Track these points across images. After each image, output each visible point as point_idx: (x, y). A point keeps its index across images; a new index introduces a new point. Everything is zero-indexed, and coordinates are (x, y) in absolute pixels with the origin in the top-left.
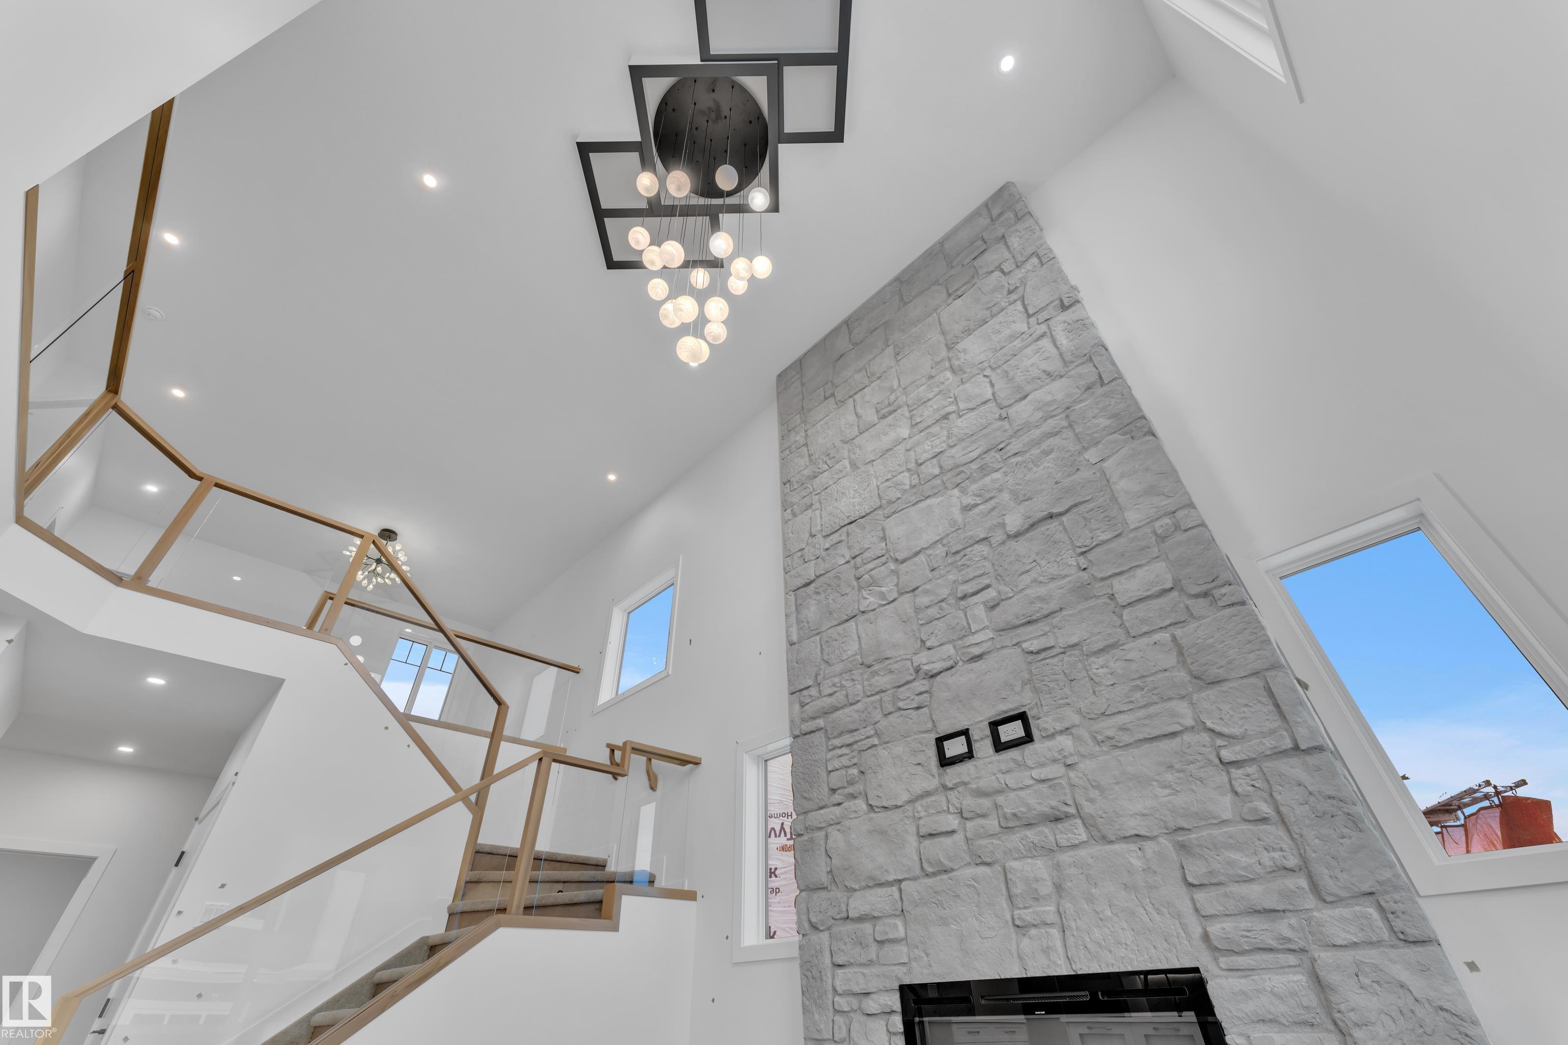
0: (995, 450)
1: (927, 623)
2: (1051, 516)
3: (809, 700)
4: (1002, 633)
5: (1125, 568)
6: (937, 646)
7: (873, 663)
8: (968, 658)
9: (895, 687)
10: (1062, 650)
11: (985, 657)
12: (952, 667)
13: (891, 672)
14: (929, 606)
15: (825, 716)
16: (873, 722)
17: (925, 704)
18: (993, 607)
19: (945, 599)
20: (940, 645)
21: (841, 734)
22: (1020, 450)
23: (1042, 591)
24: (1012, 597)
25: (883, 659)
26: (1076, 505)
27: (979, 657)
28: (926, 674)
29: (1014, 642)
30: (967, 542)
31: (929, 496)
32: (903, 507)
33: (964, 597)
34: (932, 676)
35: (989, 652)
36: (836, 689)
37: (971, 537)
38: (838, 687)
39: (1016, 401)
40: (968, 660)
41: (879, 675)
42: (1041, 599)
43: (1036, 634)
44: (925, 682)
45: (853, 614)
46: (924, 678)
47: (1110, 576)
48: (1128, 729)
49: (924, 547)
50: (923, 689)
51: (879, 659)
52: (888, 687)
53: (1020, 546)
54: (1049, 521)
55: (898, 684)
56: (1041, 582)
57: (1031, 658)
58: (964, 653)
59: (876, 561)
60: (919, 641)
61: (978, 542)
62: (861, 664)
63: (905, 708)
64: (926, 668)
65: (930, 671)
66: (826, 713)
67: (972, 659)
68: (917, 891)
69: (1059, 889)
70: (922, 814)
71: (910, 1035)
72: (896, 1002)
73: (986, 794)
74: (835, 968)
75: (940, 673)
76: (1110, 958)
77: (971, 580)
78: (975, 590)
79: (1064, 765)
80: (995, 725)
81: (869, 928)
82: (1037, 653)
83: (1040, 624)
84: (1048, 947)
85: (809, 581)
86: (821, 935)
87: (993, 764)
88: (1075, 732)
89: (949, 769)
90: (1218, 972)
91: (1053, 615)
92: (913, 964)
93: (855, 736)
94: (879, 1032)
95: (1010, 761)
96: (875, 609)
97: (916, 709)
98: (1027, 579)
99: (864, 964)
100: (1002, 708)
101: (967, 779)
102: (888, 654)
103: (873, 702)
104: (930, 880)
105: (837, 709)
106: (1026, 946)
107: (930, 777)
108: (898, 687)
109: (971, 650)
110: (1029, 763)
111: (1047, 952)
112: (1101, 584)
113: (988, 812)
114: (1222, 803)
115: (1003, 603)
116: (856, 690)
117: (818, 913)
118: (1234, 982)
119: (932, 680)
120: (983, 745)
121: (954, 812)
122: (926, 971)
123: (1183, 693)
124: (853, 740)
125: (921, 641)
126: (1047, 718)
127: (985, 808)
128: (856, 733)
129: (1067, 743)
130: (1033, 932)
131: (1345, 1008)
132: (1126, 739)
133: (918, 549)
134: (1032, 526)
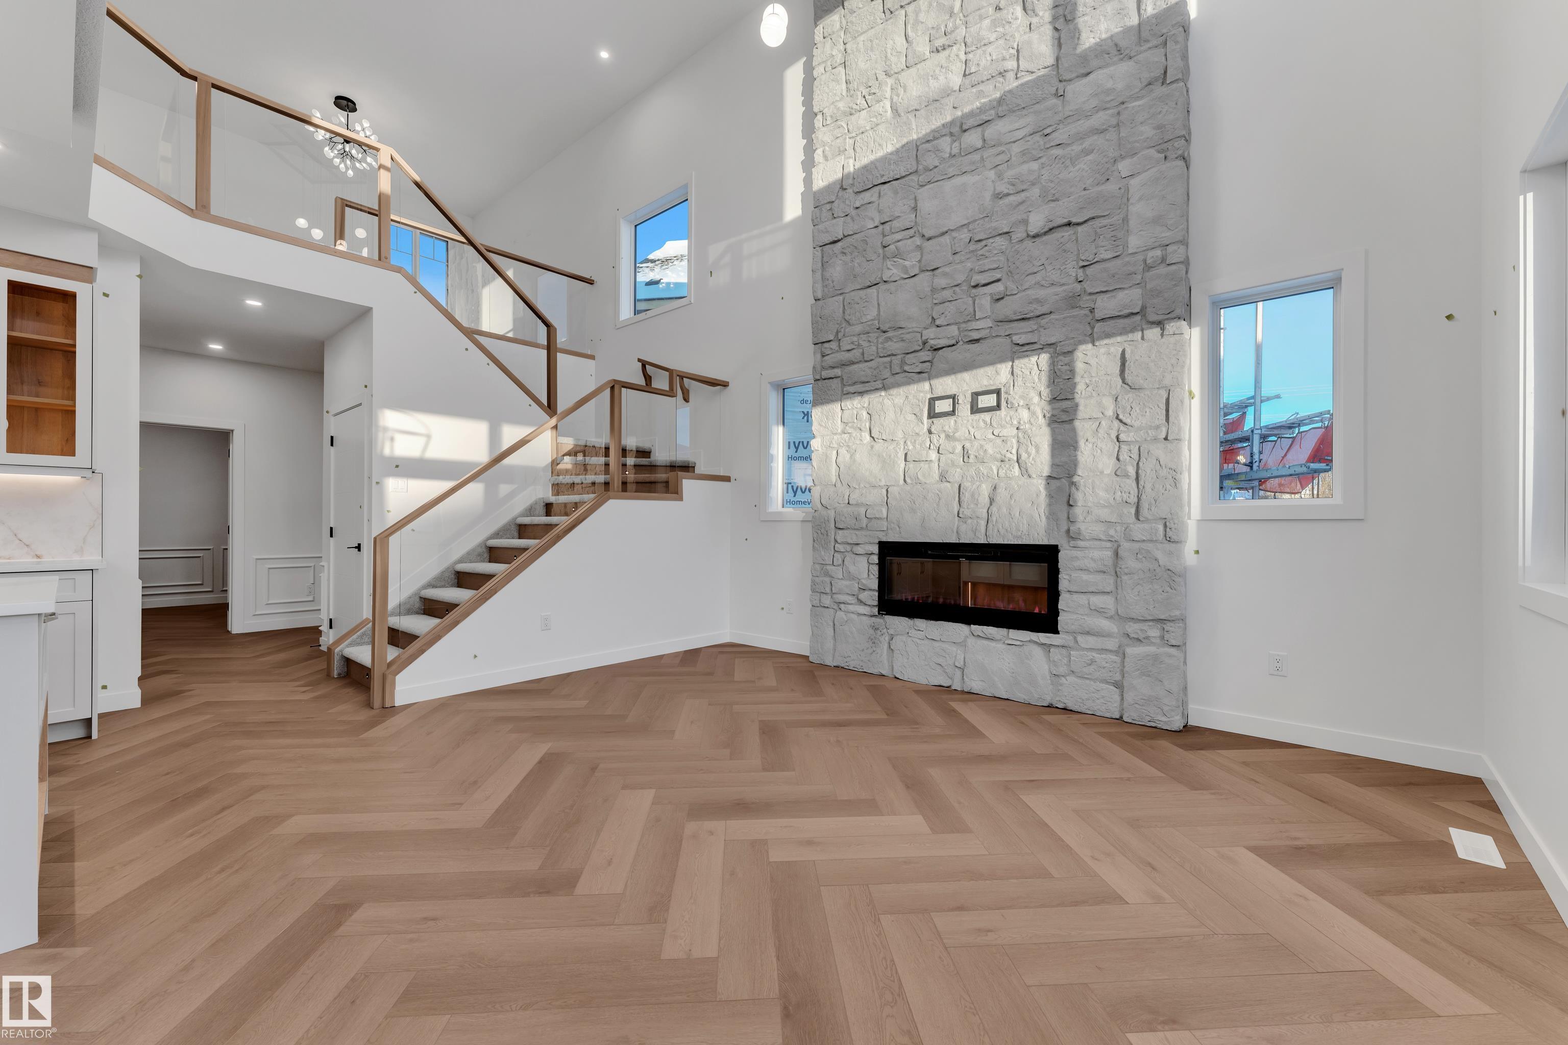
0: (1041, 133)
1: (940, 304)
2: (1069, 224)
3: (830, 352)
4: (999, 324)
5: (1111, 288)
6: (945, 326)
7: (889, 330)
9: (904, 354)
10: (1042, 347)
11: (981, 342)
12: (954, 345)
13: (902, 340)
14: (944, 288)
15: (842, 367)
16: (883, 378)
17: (927, 370)
18: (998, 300)
19: (960, 284)
20: (947, 325)
21: (856, 384)
22: (1064, 141)
23: (1041, 294)
24: (1015, 294)
25: (898, 328)
26: (1093, 218)
27: (978, 341)
28: (931, 347)
29: (1007, 334)
30: (990, 233)
31: (965, 172)
32: (939, 178)
33: (976, 286)
34: (935, 350)
35: (986, 338)
36: (853, 346)
37: (995, 229)
38: (856, 345)
39: (1079, 77)
40: (968, 341)
41: (892, 340)
42: (1038, 301)
43: (1025, 330)
44: (930, 353)
45: (876, 282)
46: (929, 350)
47: (1097, 293)
48: (1070, 411)
49: (952, 228)
50: (928, 359)
51: (894, 327)
52: (898, 352)
53: (1035, 248)
54: (1066, 228)
55: (907, 352)
56: (1042, 286)
57: (1017, 348)
58: (967, 335)
59: (904, 233)
60: (930, 317)
61: (1000, 235)
62: (877, 329)
63: (910, 371)
64: (932, 342)
65: (935, 346)
66: (844, 365)
67: (970, 341)
68: (899, 493)
69: (992, 501)
70: (911, 447)
71: (882, 565)
72: (876, 549)
73: (959, 440)
74: (837, 530)
75: (944, 347)
76: (1010, 537)
77: (985, 271)
78: (987, 281)
79: (1017, 429)
80: (976, 395)
81: (863, 510)
82: (1022, 345)
83: (1031, 322)
84: (976, 529)
85: (836, 239)
86: (829, 512)
87: (968, 421)
88: (1032, 408)
89: (935, 420)
90: (1068, 548)
91: (1043, 316)
92: (890, 531)
93: (867, 387)
94: (862, 563)
95: (981, 420)
96: (896, 281)
97: (920, 373)
98: (1032, 280)
99: (857, 529)
100: (985, 383)
101: (946, 428)
102: (902, 324)
103: (884, 363)
104: (908, 488)
105: (853, 363)
106: (963, 527)
107: (920, 424)
108: (908, 353)
109: (970, 333)
110: (994, 424)
111: (975, 532)
112: (1088, 298)
113: (957, 451)
114: (1107, 465)
115: (1007, 298)
116: (871, 350)
117: (828, 499)
118: (1075, 553)
119: (935, 352)
120: (964, 408)
121: (934, 449)
122: (897, 536)
123: (1113, 393)
124: (864, 389)
125: (933, 318)
126: (1015, 395)
127: (954, 448)
128: (867, 385)
129: (1025, 414)
130: (969, 521)
131: (1123, 567)
132: (1064, 417)
133: (945, 229)
134: (1051, 230)
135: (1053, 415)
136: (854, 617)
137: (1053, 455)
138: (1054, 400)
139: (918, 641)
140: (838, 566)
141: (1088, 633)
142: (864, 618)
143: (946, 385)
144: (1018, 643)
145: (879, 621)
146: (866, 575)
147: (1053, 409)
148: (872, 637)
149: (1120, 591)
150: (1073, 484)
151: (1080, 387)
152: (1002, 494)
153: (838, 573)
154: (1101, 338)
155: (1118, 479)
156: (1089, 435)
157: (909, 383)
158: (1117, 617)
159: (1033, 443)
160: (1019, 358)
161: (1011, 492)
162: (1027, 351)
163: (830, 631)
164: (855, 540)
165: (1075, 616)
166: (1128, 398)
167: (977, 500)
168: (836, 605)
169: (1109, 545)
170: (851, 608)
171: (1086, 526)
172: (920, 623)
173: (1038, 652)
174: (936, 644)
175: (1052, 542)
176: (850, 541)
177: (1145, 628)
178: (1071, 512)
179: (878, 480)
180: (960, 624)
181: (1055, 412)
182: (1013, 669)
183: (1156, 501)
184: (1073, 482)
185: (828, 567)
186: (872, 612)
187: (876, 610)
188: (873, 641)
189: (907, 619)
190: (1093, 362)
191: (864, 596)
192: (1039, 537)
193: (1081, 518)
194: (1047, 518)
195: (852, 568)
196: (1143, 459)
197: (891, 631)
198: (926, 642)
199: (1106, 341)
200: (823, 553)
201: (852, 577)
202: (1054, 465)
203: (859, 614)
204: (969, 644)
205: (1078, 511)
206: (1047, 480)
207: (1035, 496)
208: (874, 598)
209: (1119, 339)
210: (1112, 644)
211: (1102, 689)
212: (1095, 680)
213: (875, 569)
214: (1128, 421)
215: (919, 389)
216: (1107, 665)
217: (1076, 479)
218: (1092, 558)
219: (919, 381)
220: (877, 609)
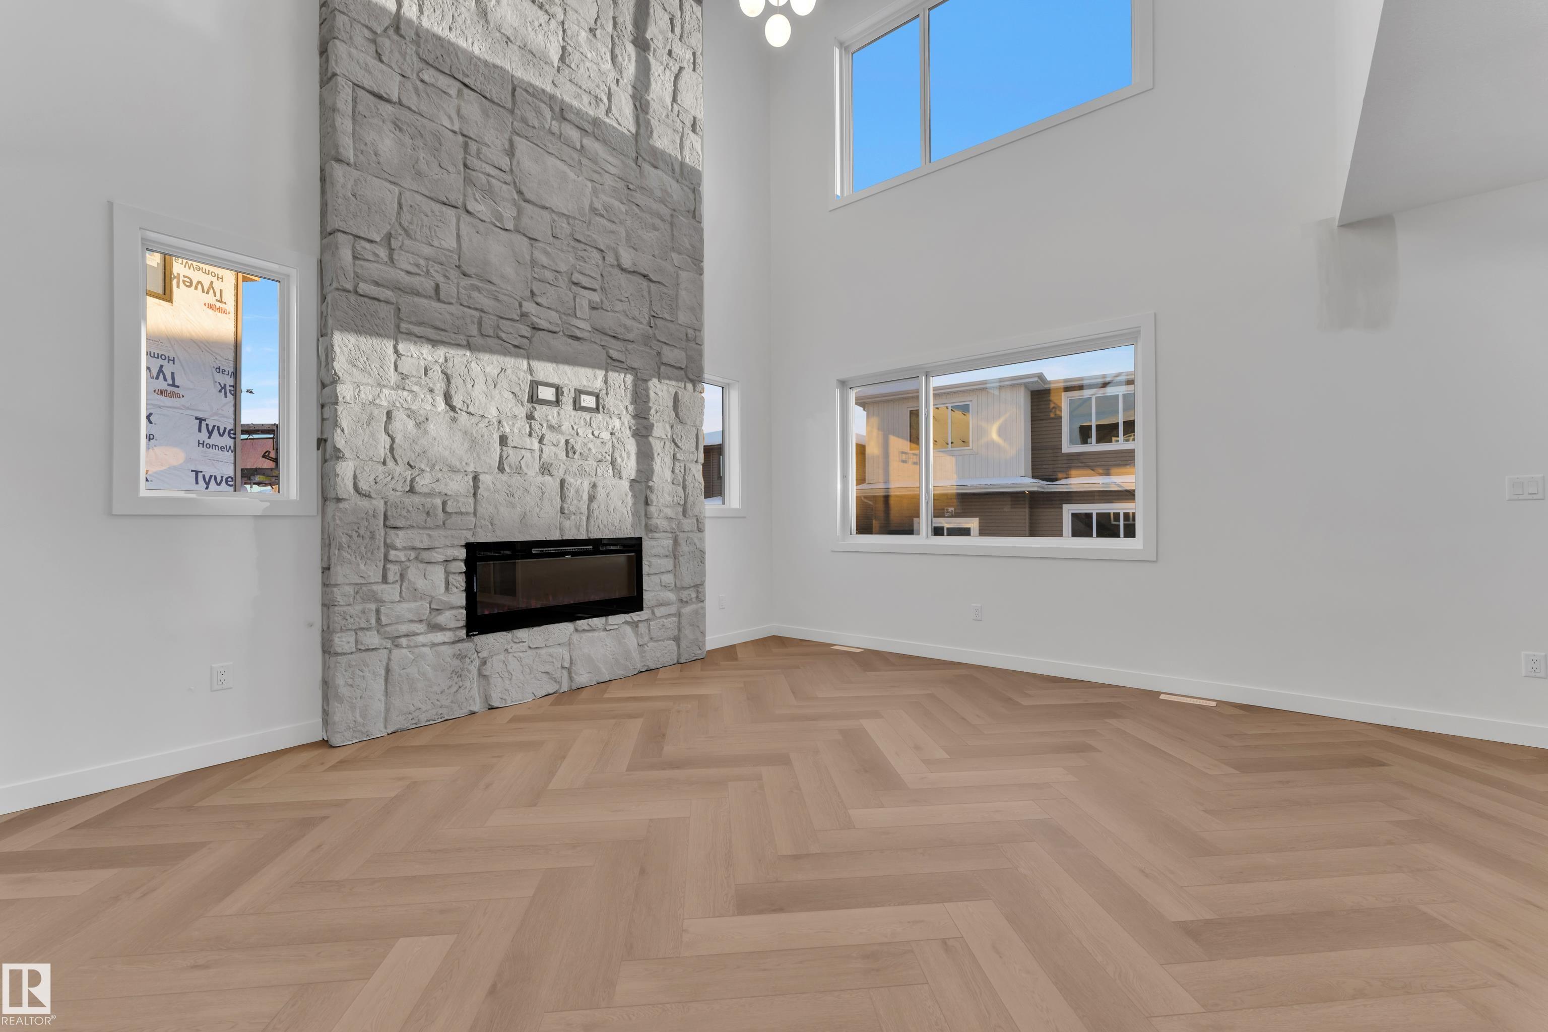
0: (626, 183)
1: (540, 281)
2: (645, 276)
3: (371, 258)
4: (595, 331)
5: (671, 344)
6: (545, 307)
7: (473, 276)
8: (569, 334)
9: (498, 316)
10: (627, 368)
11: (581, 341)
12: (555, 333)
13: (497, 299)
14: (546, 267)
15: (396, 290)
16: (468, 334)
17: (526, 347)
18: (594, 308)
19: (561, 272)
20: (548, 308)
21: (420, 324)
22: (642, 206)
23: (629, 323)
24: (608, 311)
25: (487, 280)
26: (659, 282)
27: (577, 339)
28: (532, 324)
29: (602, 344)
30: (590, 241)
31: (564, 161)
32: (539, 144)
33: (575, 284)
34: (534, 328)
35: (586, 340)
36: (419, 272)
37: (595, 241)
38: (423, 271)
39: (649, 162)
40: (568, 335)
41: (480, 293)
42: (625, 327)
43: (617, 348)
44: (529, 329)
45: (456, 205)
46: (528, 326)
47: (662, 342)
48: (647, 429)
49: (554, 208)
50: (526, 334)
51: (481, 277)
52: (491, 311)
53: (623, 278)
54: (643, 278)
55: (503, 315)
56: (627, 315)
57: (609, 361)
58: (568, 328)
59: (498, 172)
60: (529, 290)
61: (597, 248)
62: (456, 266)
63: (506, 340)
64: (535, 319)
65: (538, 324)
66: (400, 289)
67: (572, 336)
68: (493, 483)
69: (592, 498)
70: (508, 430)
71: (470, 574)
72: (462, 553)
73: (563, 434)
74: (388, 530)
75: (544, 330)
76: (608, 532)
77: (585, 274)
78: (587, 285)
79: (611, 434)
80: (579, 392)
81: (438, 502)
82: (614, 360)
83: (619, 343)
84: (580, 526)
85: (385, 95)
86: (374, 502)
87: (570, 416)
88: (622, 418)
89: (538, 407)
90: (647, 539)
91: (628, 342)
92: (479, 530)
93: (442, 336)
94: (438, 574)
95: (582, 419)
96: (484, 221)
97: (516, 346)
98: (619, 307)
99: (430, 528)
100: (585, 383)
101: (550, 418)
102: (495, 279)
103: (472, 316)
104: (504, 477)
105: (418, 294)
106: (567, 524)
107: (520, 405)
108: (502, 318)
109: (573, 329)
110: (593, 424)
111: (578, 529)
112: (656, 342)
113: (561, 445)
114: (668, 475)
115: (600, 310)
116: (448, 290)
117: (373, 483)
118: (654, 543)
119: (534, 331)
120: (567, 400)
121: (536, 438)
122: (489, 534)
123: (671, 422)
124: (439, 338)
125: (532, 292)
126: (610, 402)
127: (559, 442)
128: (442, 333)
129: (617, 422)
130: (573, 517)
131: (680, 551)
132: (644, 433)
133: (547, 205)
134: (634, 272)
135: (637, 429)
136: (426, 650)
137: (638, 463)
138: (636, 416)
139: (521, 655)
140: (395, 582)
141: (662, 605)
142: (443, 648)
143: (546, 370)
144: (616, 627)
145: (468, 646)
146: (443, 589)
147: (637, 424)
148: (458, 669)
149: (677, 569)
150: (650, 488)
151: (653, 412)
152: (601, 493)
153: (390, 592)
154: (664, 378)
155: (673, 486)
156: (659, 450)
157: (505, 355)
158: (678, 589)
159: (626, 450)
160: (612, 370)
161: (607, 491)
162: (617, 367)
163: (378, 685)
164: (427, 543)
165: (653, 594)
166: (678, 427)
167: (582, 496)
168: (390, 641)
169: (670, 535)
170: (421, 639)
171: (659, 521)
172: (522, 634)
173: (628, 629)
174: (543, 651)
175: (637, 535)
176: (418, 545)
177: (690, 593)
178: (648, 510)
179: (464, 464)
180: (566, 623)
181: (639, 427)
182: (614, 651)
183: (694, 504)
184: (649, 486)
185: (375, 587)
186: (456, 636)
187: (463, 633)
188: (458, 674)
189: (504, 633)
190: (660, 393)
191: (444, 618)
192: (627, 532)
193: (656, 515)
194: (633, 515)
195: (421, 584)
196: (687, 474)
197: (484, 654)
198: (530, 652)
199: (668, 382)
200: (362, 566)
201: (416, 594)
202: (638, 471)
203: (434, 645)
204: (575, 640)
205: (652, 509)
206: (630, 482)
207: (624, 495)
208: (459, 617)
209: (674, 383)
210: (673, 609)
211: (668, 645)
212: (663, 640)
213: (460, 581)
214: (680, 445)
215: (517, 365)
216: (671, 626)
217: (651, 483)
218: (662, 547)
219: (517, 356)
220: (464, 631)
